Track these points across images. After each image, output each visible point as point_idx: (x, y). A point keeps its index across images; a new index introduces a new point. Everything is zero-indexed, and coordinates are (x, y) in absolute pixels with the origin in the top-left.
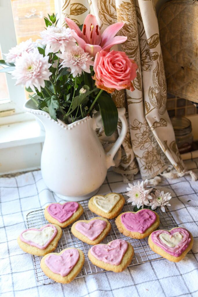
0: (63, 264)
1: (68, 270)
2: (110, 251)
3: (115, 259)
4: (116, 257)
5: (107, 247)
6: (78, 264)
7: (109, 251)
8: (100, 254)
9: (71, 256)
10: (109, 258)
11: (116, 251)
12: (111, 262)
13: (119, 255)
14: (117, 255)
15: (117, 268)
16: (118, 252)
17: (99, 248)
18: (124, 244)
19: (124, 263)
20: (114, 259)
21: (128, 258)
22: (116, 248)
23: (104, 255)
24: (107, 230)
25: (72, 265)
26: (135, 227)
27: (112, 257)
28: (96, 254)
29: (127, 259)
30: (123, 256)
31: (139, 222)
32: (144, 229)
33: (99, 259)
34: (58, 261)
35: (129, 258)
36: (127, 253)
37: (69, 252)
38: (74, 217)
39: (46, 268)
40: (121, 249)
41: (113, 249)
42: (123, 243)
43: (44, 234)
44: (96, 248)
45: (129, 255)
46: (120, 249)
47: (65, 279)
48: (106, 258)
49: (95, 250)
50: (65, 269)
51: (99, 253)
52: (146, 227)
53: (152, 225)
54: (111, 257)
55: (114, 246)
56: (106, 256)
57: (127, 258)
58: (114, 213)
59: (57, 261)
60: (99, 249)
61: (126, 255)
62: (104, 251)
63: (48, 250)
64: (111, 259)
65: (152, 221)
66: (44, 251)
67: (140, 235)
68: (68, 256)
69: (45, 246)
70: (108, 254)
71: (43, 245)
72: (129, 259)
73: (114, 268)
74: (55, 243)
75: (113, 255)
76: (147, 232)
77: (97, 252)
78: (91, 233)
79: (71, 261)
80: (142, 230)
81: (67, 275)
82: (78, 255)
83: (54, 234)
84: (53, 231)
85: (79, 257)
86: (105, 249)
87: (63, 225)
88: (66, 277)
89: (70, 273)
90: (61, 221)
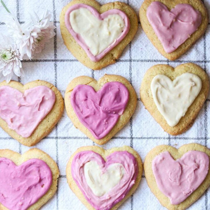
2: (22, 107)
3: (26, 126)
4: (27, 123)
5: (20, 98)
7: (20, 106)
8: (5, 108)
10: (17, 121)
11: (32, 110)
13: (33, 121)
14: (30, 118)
16: (34, 114)
18: (48, 99)
20: (24, 125)
21: (47, 128)
22: (32, 106)
27: (22, 121)
29: (45, 129)
30: (40, 123)
35: (49, 127)
36: (47, 119)
40: (41, 108)
41: (29, 105)
42: (47, 99)
45: (49, 122)
46: (39, 110)
48: (12, 120)
51: (5, 105)
54: (19, 120)
55: (31, 99)
56: (12, 116)
57: (45, 127)
60: (7, 98)
61: (45, 121)
62: (13, 103)
64: (18, 124)
70: (17, 111)
75: (24, 119)
86: (15, 100)
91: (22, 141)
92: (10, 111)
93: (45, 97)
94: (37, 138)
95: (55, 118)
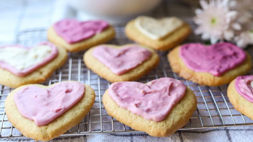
0: (45, 103)
1: (51, 114)
2: (147, 95)
3: (156, 110)
4: (157, 107)
5: (144, 88)
6: (77, 107)
7: (145, 93)
8: (126, 96)
9: (67, 92)
10: (143, 107)
11: (160, 96)
12: (145, 114)
13: (164, 104)
14: (160, 102)
15: (156, 127)
16: (164, 99)
17: (126, 87)
18: (178, 86)
19: (172, 120)
20: (154, 109)
21: (183, 113)
22: (160, 91)
23: (134, 100)
24: (149, 64)
25: (62, 107)
26: (205, 64)
27: (150, 105)
28: (118, 95)
29: (181, 114)
30: (174, 107)
31: (214, 58)
32: (222, 70)
33: (122, 105)
34: (38, 97)
35: (186, 113)
36: (181, 104)
37: (67, 87)
38: (95, 39)
39: (12, 106)
40: (171, 93)
41: (155, 92)
42: (176, 85)
43: (32, 54)
44: (121, 86)
45: (185, 108)
46: (169, 94)
47: (42, 131)
48: (137, 105)
49: (117, 88)
50: (48, 112)
51: (125, 94)
52: (225, 66)
53: (237, 66)
54: (146, 105)
55: (158, 87)
56: (137, 102)
57: (181, 112)
58: (168, 42)
59: (36, 96)
60: (126, 89)
61: (179, 106)
62: (136, 92)
63: (30, 78)
64: (146, 108)
65: (238, 60)
66: (21, 79)
67: (212, 78)
68: (61, 91)
69: (25, 71)
70: (142, 98)
71: (22, 69)
72: (184, 115)
73: (149, 126)
74: (46, 71)
75: (153, 102)
76: (227, 76)
77: (120, 94)
78: (119, 63)
79: (64, 100)
80: (218, 71)
81: (47, 123)
82: (82, 93)
83: (48, 57)
84: (49, 52)
85: (83, 96)
86: (138, 90)
87: (71, 47)
88: (43, 128)
89: (55, 120)
90: (69, 40)
91: (154, 126)
92: (133, 99)
93: (174, 84)
94: (173, 122)
95: (191, 104)
